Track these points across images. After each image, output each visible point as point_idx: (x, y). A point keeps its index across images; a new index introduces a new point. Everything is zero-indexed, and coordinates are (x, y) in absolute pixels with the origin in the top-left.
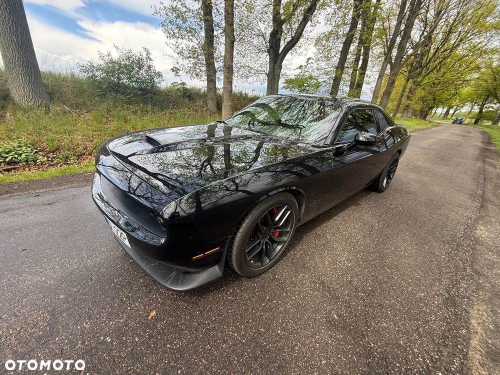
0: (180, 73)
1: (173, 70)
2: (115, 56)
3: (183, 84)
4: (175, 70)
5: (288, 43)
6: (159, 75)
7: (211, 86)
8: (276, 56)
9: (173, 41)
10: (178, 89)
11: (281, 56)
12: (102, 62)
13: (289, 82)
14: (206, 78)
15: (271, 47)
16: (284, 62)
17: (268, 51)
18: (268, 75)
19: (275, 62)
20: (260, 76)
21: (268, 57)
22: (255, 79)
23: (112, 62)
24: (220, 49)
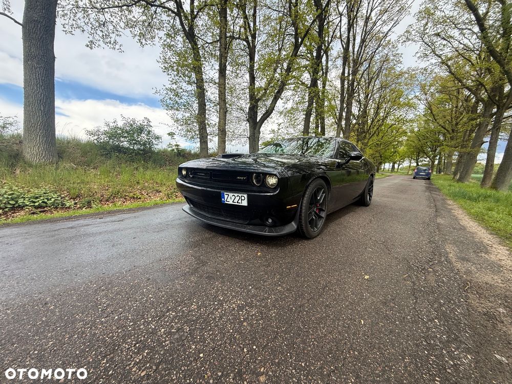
0: (175, 137)
1: (169, 134)
2: (120, 124)
3: (178, 146)
4: (171, 134)
5: (264, 115)
6: (158, 138)
7: (204, 146)
8: (255, 124)
9: (171, 112)
10: (173, 150)
11: (259, 124)
12: (106, 129)
13: (267, 144)
14: (199, 140)
15: (250, 117)
16: (262, 129)
17: (248, 120)
18: (249, 138)
19: (255, 129)
20: (242, 139)
21: (248, 125)
22: (237, 142)
23: (116, 128)
24: (213, 118)
